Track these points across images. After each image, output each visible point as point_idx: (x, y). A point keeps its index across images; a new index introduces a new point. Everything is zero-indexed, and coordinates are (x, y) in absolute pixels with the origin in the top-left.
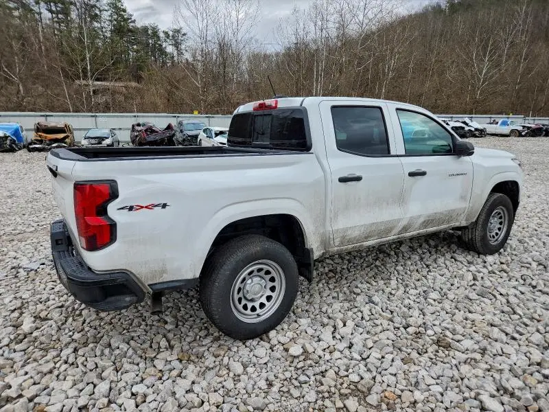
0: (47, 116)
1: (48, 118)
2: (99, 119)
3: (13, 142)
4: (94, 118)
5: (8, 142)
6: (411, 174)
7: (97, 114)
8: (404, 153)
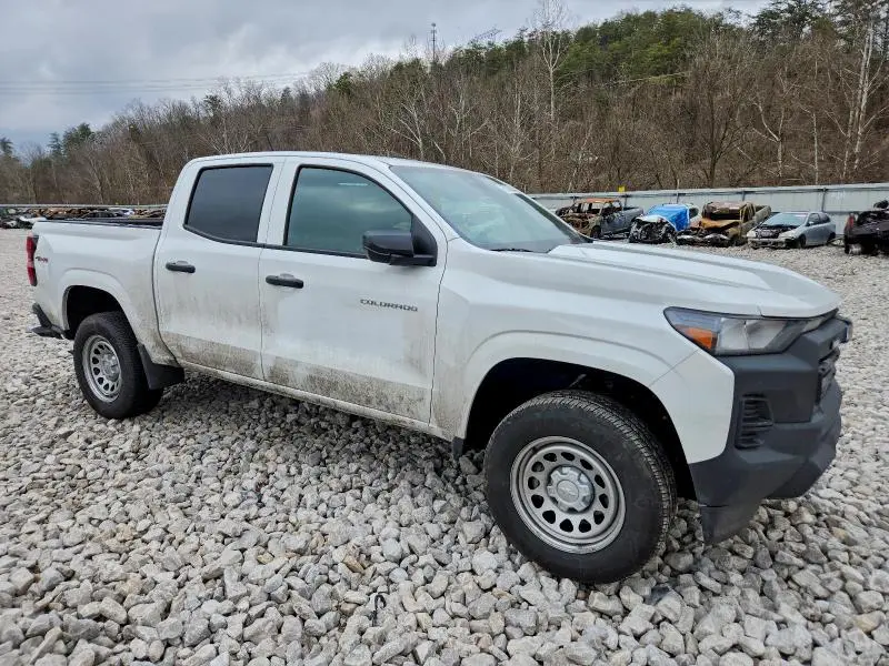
0: (746, 192)
1: (747, 196)
2: (831, 195)
3: (670, 230)
4: (821, 194)
5: (663, 231)
6: (273, 281)
7: (827, 187)
8: (281, 243)
